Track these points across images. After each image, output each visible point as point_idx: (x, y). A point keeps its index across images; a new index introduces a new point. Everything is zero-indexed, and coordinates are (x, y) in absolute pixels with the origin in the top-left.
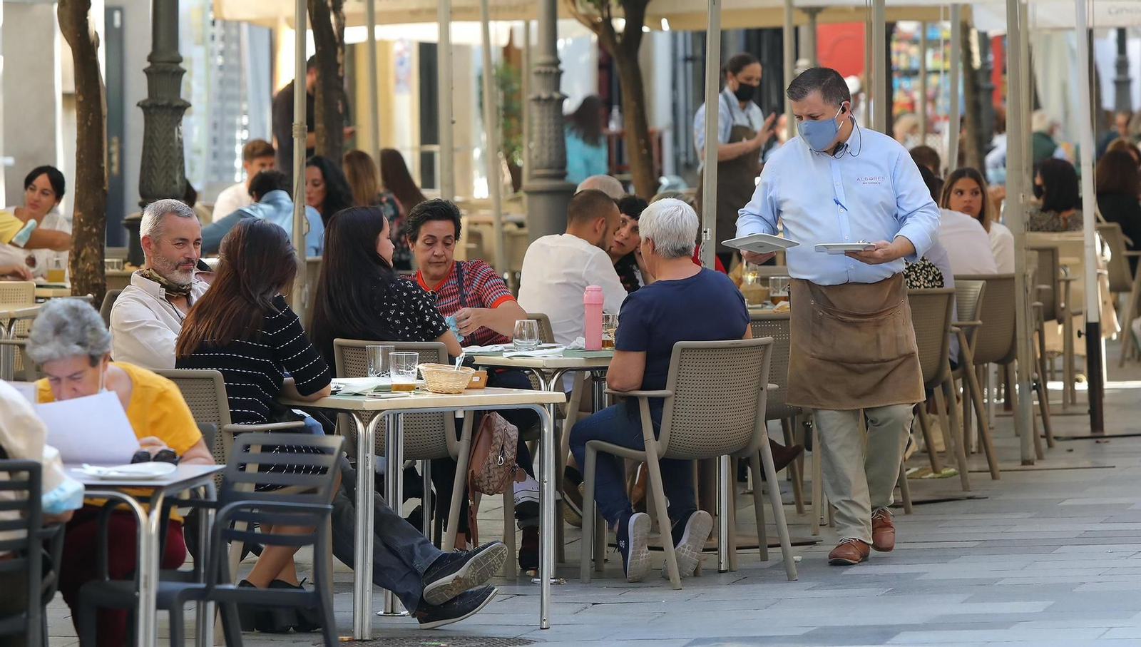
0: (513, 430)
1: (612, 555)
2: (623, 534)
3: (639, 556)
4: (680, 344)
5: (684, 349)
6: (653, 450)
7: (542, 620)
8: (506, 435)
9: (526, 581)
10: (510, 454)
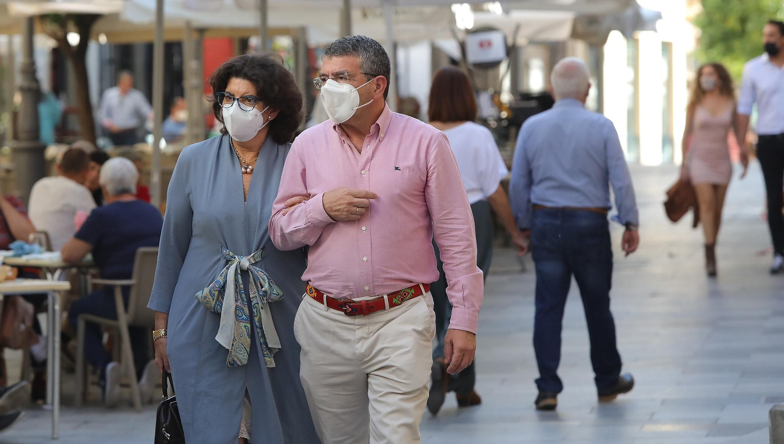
0: (30, 307)
1: (95, 391)
2: (103, 377)
3: (113, 391)
4: (142, 250)
5: (145, 254)
6: (124, 321)
7: (53, 433)
8: (26, 311)
9: (39, 408)
10: (29, 323)
